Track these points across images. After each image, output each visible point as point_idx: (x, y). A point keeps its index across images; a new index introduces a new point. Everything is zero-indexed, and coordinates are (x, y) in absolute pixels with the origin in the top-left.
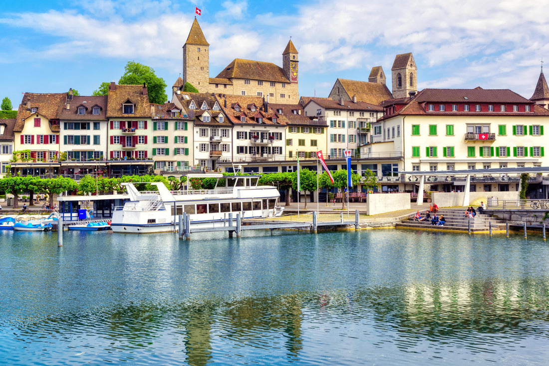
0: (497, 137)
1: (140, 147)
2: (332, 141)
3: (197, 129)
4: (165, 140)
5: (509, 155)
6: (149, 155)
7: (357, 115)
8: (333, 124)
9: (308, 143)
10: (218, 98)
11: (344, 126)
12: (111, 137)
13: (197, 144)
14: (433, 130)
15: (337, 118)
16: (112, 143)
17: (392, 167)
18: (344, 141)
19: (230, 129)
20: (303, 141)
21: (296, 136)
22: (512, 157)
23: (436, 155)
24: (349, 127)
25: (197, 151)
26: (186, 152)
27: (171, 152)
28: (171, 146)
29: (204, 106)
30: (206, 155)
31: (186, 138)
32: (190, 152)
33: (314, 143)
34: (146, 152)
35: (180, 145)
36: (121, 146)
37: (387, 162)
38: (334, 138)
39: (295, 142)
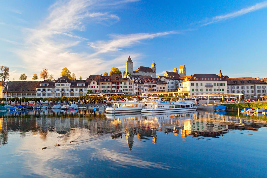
0: (213, 86)
1: (120, 89)
2: (168, 87)
3: (135, 84)
4: (126, 87)
5: (216, 91)
6: (123, 91)
7: (174, 81)
8: (169, 83)
9: (162, 88)
10: (139, 76)
11: (171, 84)
12: (113, 86)
13: (135, 88)
14: (197, 84)
15: (169, 82)
16: (113, 88)
17: (187, 94)
18: (171, 87)
19: (143, 84)
20: (161, 87)
21: (159, 86)
22: (217, 91)
23: (198, 91)
24: (173, 84)
25: (135, 90)
26: (132, 90)
27: (128, 90)
28: (128, 88)
29: (136, 79)
30: (137, 91)
31: (132, 87)
32: (133, 90)
33: (164, 88)
34: (122, 90)
35: (130, 89)
36: (115, 89)
37: (185, 93)
38: (169, 87)
39: (159, 88)
